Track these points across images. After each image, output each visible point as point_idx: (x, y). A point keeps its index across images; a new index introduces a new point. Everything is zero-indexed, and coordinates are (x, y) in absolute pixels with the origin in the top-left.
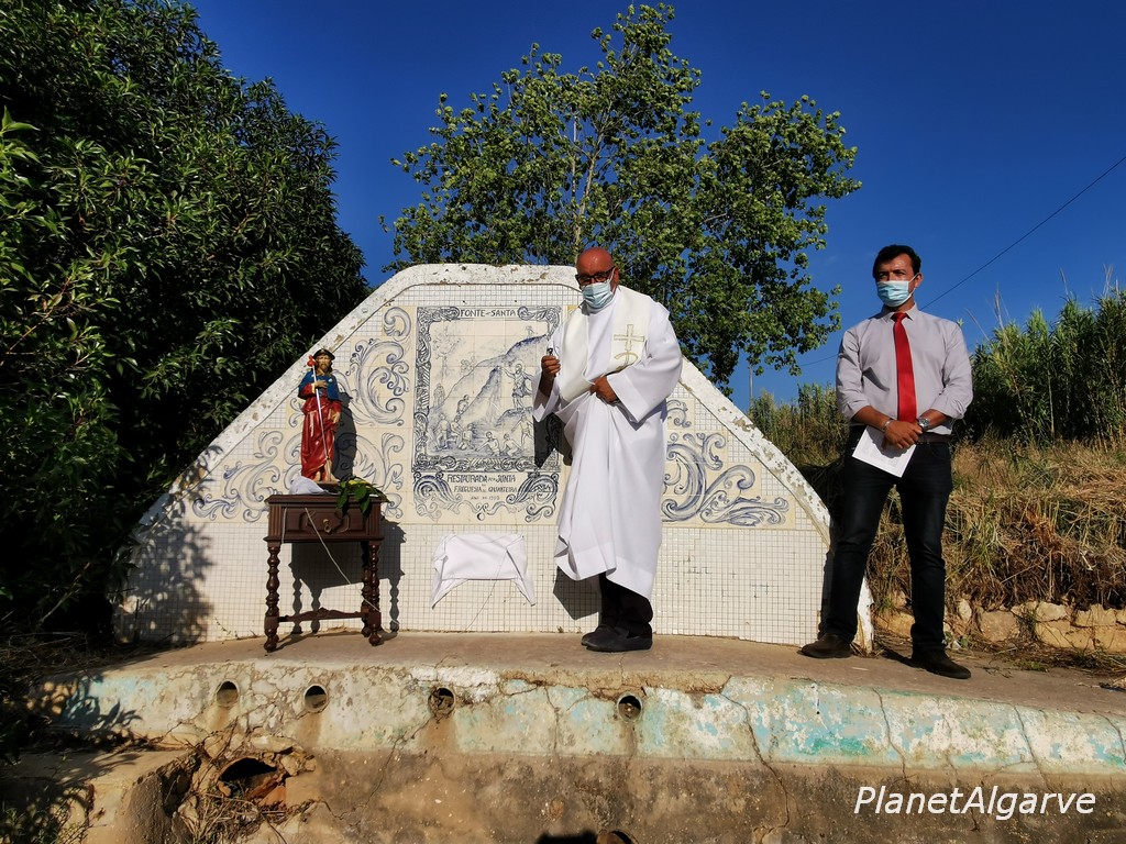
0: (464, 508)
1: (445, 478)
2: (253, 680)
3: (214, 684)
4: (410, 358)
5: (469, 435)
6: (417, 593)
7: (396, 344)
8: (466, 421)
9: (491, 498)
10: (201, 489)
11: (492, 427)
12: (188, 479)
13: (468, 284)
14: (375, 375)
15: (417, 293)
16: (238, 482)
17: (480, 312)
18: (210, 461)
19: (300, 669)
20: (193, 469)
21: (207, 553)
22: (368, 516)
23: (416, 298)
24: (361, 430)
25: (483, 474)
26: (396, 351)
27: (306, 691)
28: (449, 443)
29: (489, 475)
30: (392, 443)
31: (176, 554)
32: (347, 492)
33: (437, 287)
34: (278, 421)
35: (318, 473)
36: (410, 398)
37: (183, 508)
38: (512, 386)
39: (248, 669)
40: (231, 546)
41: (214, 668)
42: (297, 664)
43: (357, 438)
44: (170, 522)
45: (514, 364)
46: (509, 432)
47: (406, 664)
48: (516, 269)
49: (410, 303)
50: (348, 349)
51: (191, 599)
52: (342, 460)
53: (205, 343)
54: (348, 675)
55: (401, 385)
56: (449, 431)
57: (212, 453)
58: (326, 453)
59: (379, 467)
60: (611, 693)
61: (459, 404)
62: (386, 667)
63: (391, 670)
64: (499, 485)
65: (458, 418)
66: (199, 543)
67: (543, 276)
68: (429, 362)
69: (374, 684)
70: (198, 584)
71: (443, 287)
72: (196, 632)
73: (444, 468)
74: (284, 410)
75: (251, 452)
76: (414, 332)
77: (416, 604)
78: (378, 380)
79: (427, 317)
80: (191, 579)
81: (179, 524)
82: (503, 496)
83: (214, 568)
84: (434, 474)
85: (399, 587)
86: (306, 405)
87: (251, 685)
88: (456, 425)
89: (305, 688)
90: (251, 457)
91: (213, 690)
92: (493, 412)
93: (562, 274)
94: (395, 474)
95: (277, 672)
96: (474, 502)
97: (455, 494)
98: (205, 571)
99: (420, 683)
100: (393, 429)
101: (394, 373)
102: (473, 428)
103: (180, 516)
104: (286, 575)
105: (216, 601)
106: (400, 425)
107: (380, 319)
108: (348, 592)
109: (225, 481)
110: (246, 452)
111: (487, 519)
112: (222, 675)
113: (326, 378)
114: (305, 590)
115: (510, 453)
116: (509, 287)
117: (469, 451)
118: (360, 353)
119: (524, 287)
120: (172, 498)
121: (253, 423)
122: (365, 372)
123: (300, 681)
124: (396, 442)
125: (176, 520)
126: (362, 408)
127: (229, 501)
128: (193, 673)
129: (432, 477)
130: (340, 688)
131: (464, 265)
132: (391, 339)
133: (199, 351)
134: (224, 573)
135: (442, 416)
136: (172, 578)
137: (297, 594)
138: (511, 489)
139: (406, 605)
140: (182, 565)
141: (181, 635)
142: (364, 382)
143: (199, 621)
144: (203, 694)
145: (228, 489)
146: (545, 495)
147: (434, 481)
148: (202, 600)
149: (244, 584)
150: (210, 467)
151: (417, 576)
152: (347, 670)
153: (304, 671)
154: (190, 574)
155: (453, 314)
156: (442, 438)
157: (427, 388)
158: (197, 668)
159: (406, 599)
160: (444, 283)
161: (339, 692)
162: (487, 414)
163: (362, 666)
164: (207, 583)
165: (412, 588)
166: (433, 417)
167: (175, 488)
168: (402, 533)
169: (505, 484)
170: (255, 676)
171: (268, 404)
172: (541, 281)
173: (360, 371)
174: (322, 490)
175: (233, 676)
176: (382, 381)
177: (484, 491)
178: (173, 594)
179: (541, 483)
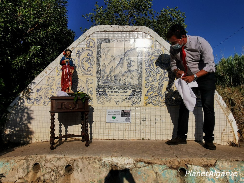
0: (112, 101)
1: (106, 92)
2: (45, 162)
3: (32, 164)
4: (95, 54)
5: (113, 78)
6: (98, 127)
7: (90, 50)
8: (113, 74)
9: (121, 98)
10: (29, 95)
11: (121, 76)
12: (25, 92)
13: (113, 31)
14: (84, 60)
15: (97, 34)
16: (41, 93)
17: (117, 40)
18: (33, 87)
19: (63, 158)
20: (27, 89)
21: (32, 115)
22: (84, 104)
23: (97, 36)
24: (79, 77)
25: (118, 91)
26: (90, 52)
27: (65, 166)
28: (107, 81)
29: (120, 91)
30: (89, 81)
31: (22, 116)
32: (77, 96)
33: (103, 32)
34: (53, 74)
35: (67, 90)
36: (95, 67)
37: (24, 101)
38: (127, 63)
39: (44, 158)
40: (39, 113)
41: (31, 157)
42: (62, 156)
43: (79, 79)
44: (20, 106)
45: (128, 57)
46: (126, 78)
47: (101, 156)
48: (128, 27)
49: (95, 37)
50: (75, 52)
51: (27, 130)
52: (74, 86)
53: (31, 53)
54: (80, 160)
55: (92, 63)
56: (107, 77)
57: (33, 84)
58: (69, 83)
59: (86, 88)
60: (175, 167)
61: (110, 69)
62: (94, 157)
63: (96, 158)
64: (123, 94)
65: (110, 73)
66: (29, 112)
67: (136, 29)
68: (101, 56)
69: (90, 164)
70: (29, 125)
71: (105, 32)
72: (28, 140)
73: (106, 89)
74: (55, 71)
75: (45, 84)
76: (96, 46)
77: (98, 131)
78: (85, 61)
79: (100, 42)
80: (26, 124)
81: (22, 106)
82: (124, 98)
83: (34, 120)
84: (103, 91)
85: (92, 125)
86: (63, 67)
87: (45, 164)
88: (109, 76)
89: (64, 165)
90: (45, 85)
91: (31, 166)
92: (121, 72)
93: (142, 28)
94: (90, 91)
95: (54, 159)
96: (116, 100)
97: (109, 97)
98: (31, 121)
99: (106, 163)
100: (90, 77)
101: (90, 59)
102: (115, 76)
103: (23, 104)
104: (57, 122)
105: (35, 130)
106: (92, 75)
107: (85, 42)
108: (76, 127)
109: (37, 93)
110: (43, 84)
111: (120, 105)
112: (35, 160)
113: (69, 59)
114: (63, 127)
115: (126, 84)
116: (126, 32)
117: (114, 84)
118: (79, 53)
119: (130, 33)
120: (20, 99)
121: (45, 75)
122: (81, 59)
123: (62, 163)
124: (91, 81)
125: (22, 105)
126: (80, 70)
127: (39, 99)
128: (24, 160)
129: (102, 92)
130: (77, 165)
131: (112, 26)
132: (88, 48)
133: (29, 55)
134: (37, 121)
135: (105, 73)
136: (21, 123)
137: (60, 128)
138: (127, 96)
139: (94, 131)
140: (24, 119)
141: (24, 141)
142: (80, 62)
143: (30, 136)
144: (28, 167)
145: (38, 95)
146: (137, 97)
147: (103, 93)
148: (30, 130)
149: (43, 125)
150: (32, 89)
151: (98, 122)
152: (80, 158)
153: (64, 159)
154: (26, 122)
155: (108, 41)
156: (105, 80)
157: (100, 64)
158: (25, 158)
159: (94, 129)
160: (105, 31)
161: (77, 167)
162: (119, 72)
163: (85, 157)
164: (32, 125)
165: (96, 126)
166: (102, 73)
167: (21, 95)
168: (93, 109)
169: (125, 94)
170: (46, 161)
171: (50, 69)
172: (136, 31)
173: (79, 59)
174: (68, 95)
175: (39, 161)
176: (86, 62)
177: (119, 96)
178: (21, 128)
179: (136, 93)
